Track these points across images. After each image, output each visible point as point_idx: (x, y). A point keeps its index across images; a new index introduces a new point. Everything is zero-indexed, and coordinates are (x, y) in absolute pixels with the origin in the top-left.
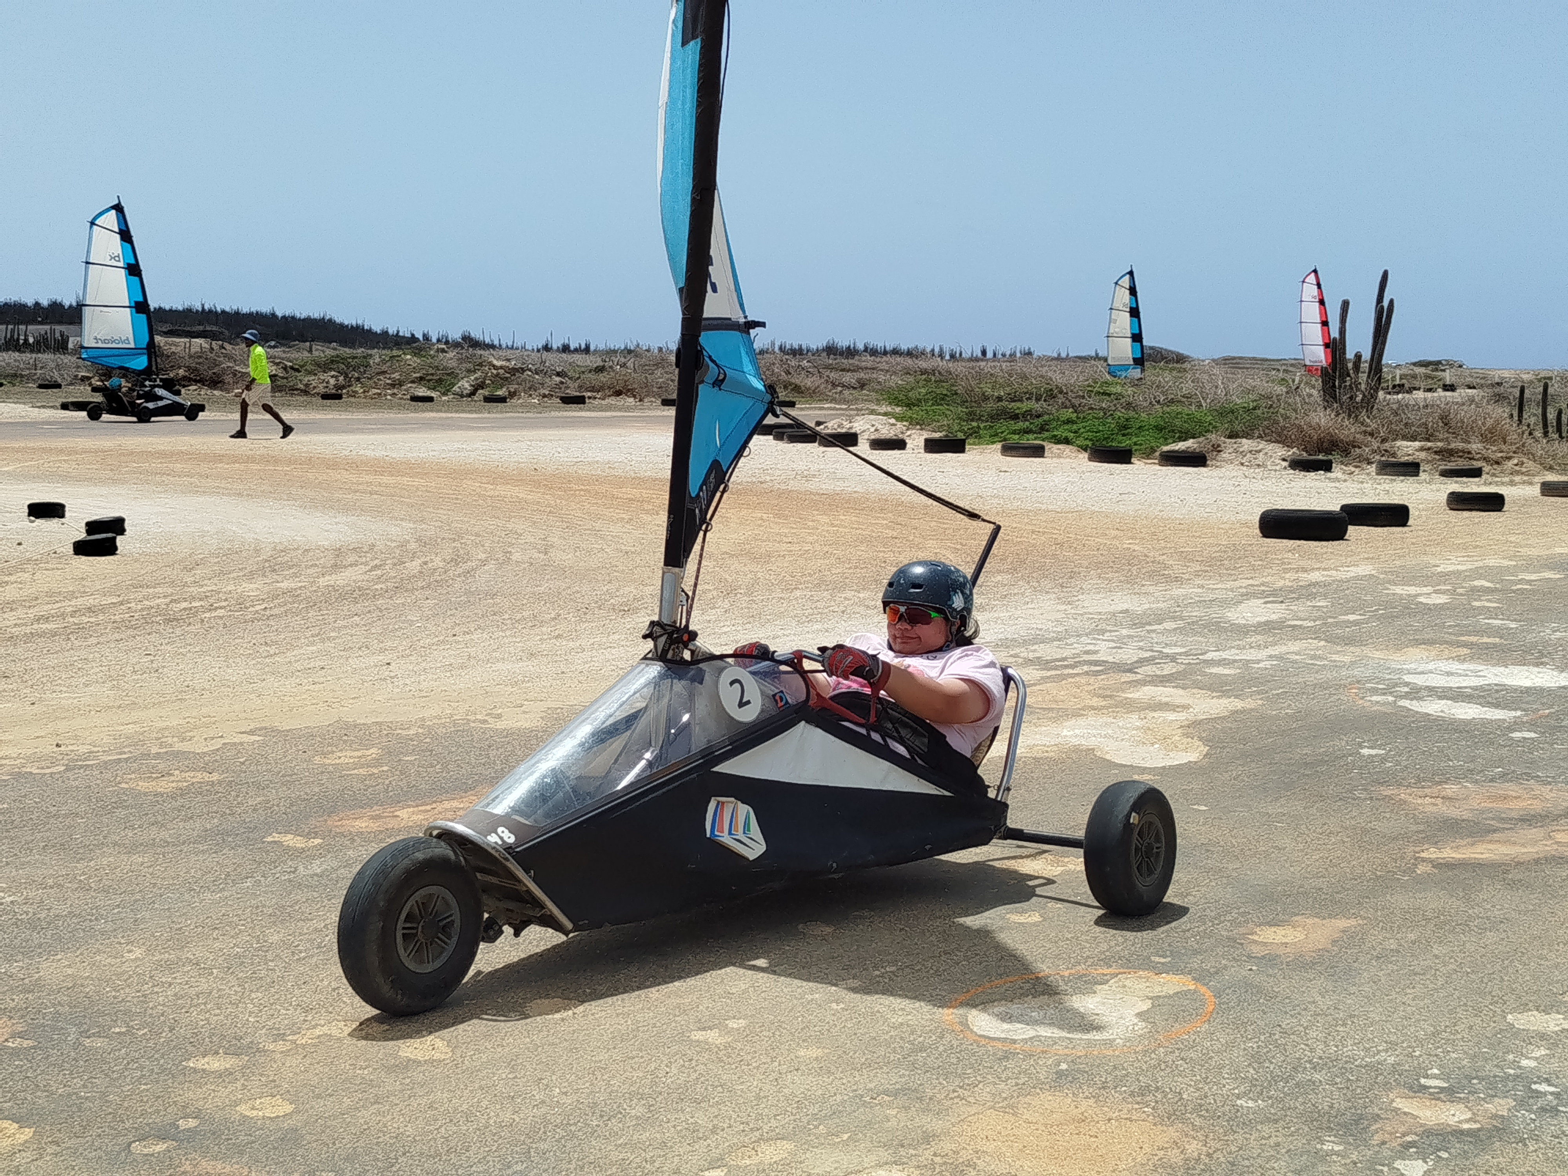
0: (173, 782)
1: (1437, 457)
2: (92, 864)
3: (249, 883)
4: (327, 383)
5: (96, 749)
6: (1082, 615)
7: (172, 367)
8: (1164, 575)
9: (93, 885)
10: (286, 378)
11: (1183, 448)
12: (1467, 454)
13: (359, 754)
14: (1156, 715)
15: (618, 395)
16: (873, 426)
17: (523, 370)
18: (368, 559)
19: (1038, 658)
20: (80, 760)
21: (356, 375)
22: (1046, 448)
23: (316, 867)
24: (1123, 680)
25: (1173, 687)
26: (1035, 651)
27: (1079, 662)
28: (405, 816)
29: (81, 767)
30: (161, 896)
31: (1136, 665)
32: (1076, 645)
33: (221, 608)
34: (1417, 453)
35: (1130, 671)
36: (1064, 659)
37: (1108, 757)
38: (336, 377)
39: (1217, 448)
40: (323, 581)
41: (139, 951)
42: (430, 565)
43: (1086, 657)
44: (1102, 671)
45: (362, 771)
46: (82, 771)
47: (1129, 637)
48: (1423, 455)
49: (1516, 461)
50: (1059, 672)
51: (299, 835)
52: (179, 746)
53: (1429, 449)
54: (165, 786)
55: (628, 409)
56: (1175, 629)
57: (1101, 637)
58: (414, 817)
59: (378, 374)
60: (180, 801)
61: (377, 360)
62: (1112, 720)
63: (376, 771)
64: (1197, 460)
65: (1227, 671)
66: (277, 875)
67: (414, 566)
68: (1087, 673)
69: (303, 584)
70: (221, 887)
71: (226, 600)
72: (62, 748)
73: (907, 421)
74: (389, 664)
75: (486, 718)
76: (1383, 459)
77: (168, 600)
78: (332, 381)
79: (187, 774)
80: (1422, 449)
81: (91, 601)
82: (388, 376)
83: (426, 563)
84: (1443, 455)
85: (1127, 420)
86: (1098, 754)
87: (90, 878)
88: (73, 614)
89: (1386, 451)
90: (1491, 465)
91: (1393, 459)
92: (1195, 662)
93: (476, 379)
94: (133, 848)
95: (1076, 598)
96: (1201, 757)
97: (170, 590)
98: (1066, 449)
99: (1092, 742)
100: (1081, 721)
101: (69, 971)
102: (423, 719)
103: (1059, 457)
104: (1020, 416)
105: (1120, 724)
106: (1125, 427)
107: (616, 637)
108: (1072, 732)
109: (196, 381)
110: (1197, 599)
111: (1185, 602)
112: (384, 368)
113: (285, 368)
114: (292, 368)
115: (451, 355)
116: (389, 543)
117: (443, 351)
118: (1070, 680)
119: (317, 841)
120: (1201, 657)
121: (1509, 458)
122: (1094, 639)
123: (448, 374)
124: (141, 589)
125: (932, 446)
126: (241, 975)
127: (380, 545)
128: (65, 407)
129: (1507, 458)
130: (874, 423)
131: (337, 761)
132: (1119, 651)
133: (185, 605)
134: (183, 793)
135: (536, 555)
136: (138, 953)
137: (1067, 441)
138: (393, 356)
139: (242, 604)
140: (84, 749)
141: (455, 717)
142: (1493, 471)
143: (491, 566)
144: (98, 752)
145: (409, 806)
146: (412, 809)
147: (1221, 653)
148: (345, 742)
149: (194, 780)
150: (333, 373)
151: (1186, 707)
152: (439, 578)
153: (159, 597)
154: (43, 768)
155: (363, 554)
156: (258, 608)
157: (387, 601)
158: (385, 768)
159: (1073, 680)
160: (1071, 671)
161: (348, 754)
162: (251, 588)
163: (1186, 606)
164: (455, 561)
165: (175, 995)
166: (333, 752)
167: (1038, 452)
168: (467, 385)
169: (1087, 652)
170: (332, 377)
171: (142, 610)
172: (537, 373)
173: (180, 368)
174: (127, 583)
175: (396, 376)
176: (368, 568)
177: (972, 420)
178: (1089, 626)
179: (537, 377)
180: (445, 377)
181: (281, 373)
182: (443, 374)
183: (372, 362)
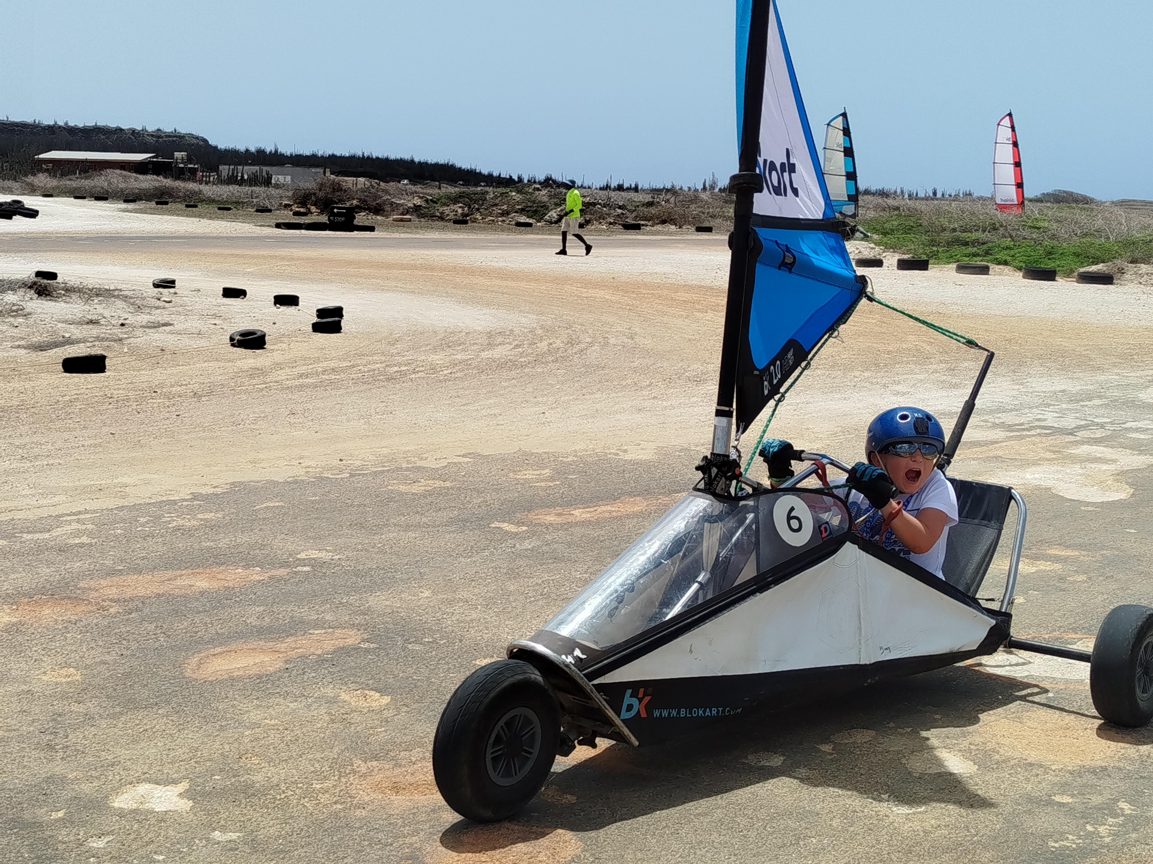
0: (421, 486)
2: (383, 536)
3: (487, 553)
4: (457, 211)
5: (366, 463)
6: (1031, 393)
7: (348, 198)
8: (1090, 365)
9: (387, 550)
10: (428, 208)
11: (1095, 270)
13: (538, 472)
14: (1093, 466)
15: (664, 224)
16: (857, 249)
17: (594, 204)
18: (511, 340)
19: (1003, 423)
20: (358, 470)
21: (477, 206)
22: (991, 268)
23: (527, 545)
24: (1066, 440)
25: (1104, 446)
26: (999, 418)
27: (1033, 427)
28: (578, 514)
29: (359, 475)
30: (433, 558)
31: (1075, 430)
32: (1029, 415)
33: (421, 371)
35: (1071, 434)
36: (1022, 424)
37: (1061, 494)
38: (463, 208)
39: (1121, 271)
40: (485, 355)
41: (427, 593)
42: (554, 346)
43: (1037, 423)
44: (1051, 433)
45: (542, 484)
46: (361, 477)
47: (1068, 409)
50: (1019, 434)
51: (512, 524)
52: (419, 463)
54: (416, 489)
55: (671, 234)
56: (1102, 405)
57: (1047, 409)
58: (584, 516)
59: (492, 206)
60: (430, 499)
61: (492, 196)
62: (1060, 468)
63: (552, 485)
64: (1106, 279)
65: (1142, 437)
66: (504, 549)
67: (543, 346)
68: (1039, 435)
69: (472, 357)
70: (469, 554)
71: (423, 366)
72: (344, 462)
73: (883, 245)
74: (544, 413)
75: (618, 452)
77: (384, 365)
78: (460, 211)
79: (429, 482)
81: (332, 365)
82: (499, 208)
83: (551, 344)
85: (1052, 247)
86: (1054, 491)
87: (384, 545)
88: (324, 372)
92: (1118, 429)
94: (408, 528)
95: (1026, 381)
96: (1129, 496)
97: (383, 358)
98: (1006, 269)
99: (1048, 484)
100: (1039, 469)
101: (388, 603)
102: (575, 451)
103: (1000, 275)
104: (970, 243)
105: (1068, 471)
106: (1050, 253)
107: (695, 399)
108: (1033, 476)
109: (365, 209)
110: (1116, 383)
111: (1108, 386)
112: (497, 201)
113: (427, 201)
114: (431, 200)
115: (544, 192)
116: (522, 329)
117: (538, 189)
118: (1028, 439)
119: (525, 528)
120: (1122, 426)
122: (1043, 410)
123: (542, 207)
124: (363, 357)
125: (903, 265)
126: (496, 610)
127: (517, 331)
128: (278, 226)
130: (858, 247)
131: (525, 477)
132: (1062, 419)
133: (396, 369)
134: (430, 493)
135: (626, 340)
136: (427, 594)
137: (1006, 263)
138: (503, 193)
139: (433, 369)
140: (358, 463)
141: (597, 451)
143: (596, 347)
144: (368, 465)
145: (579, 508)
146: (581, 510)
147: (1137, 423)
148: (527, 464)
149: (435, 486)
150: (460, 205)
151: (1115, 461)
152: (562, 355)
153: (377, 363)
154: (335, 474)
155: (506, 337)
156: (446, 372)
157: (531, 370)
158: (558, 483)
159: (1030, 439)
160: (1028, 433)
161: (531, 472)
162: (437, 358)
163: (1108, 389)
164: (571, 343)
165: (458, 620)
166: (520, 471)
167: (984, 270)
168: (555, 215)
169: (1039, 420)
170: (460, 207)
171: (369, 371)
172: (605, 207)
173: (354, 199)
174: (353, 352)
175: (505, 207)
176: (512, 346)
177: (933, 246)
178: (1037, 401)
179: (605, 209)
180: (540, 209)
181: (424, 204)
182: (538, 207)
183: (488, 197)
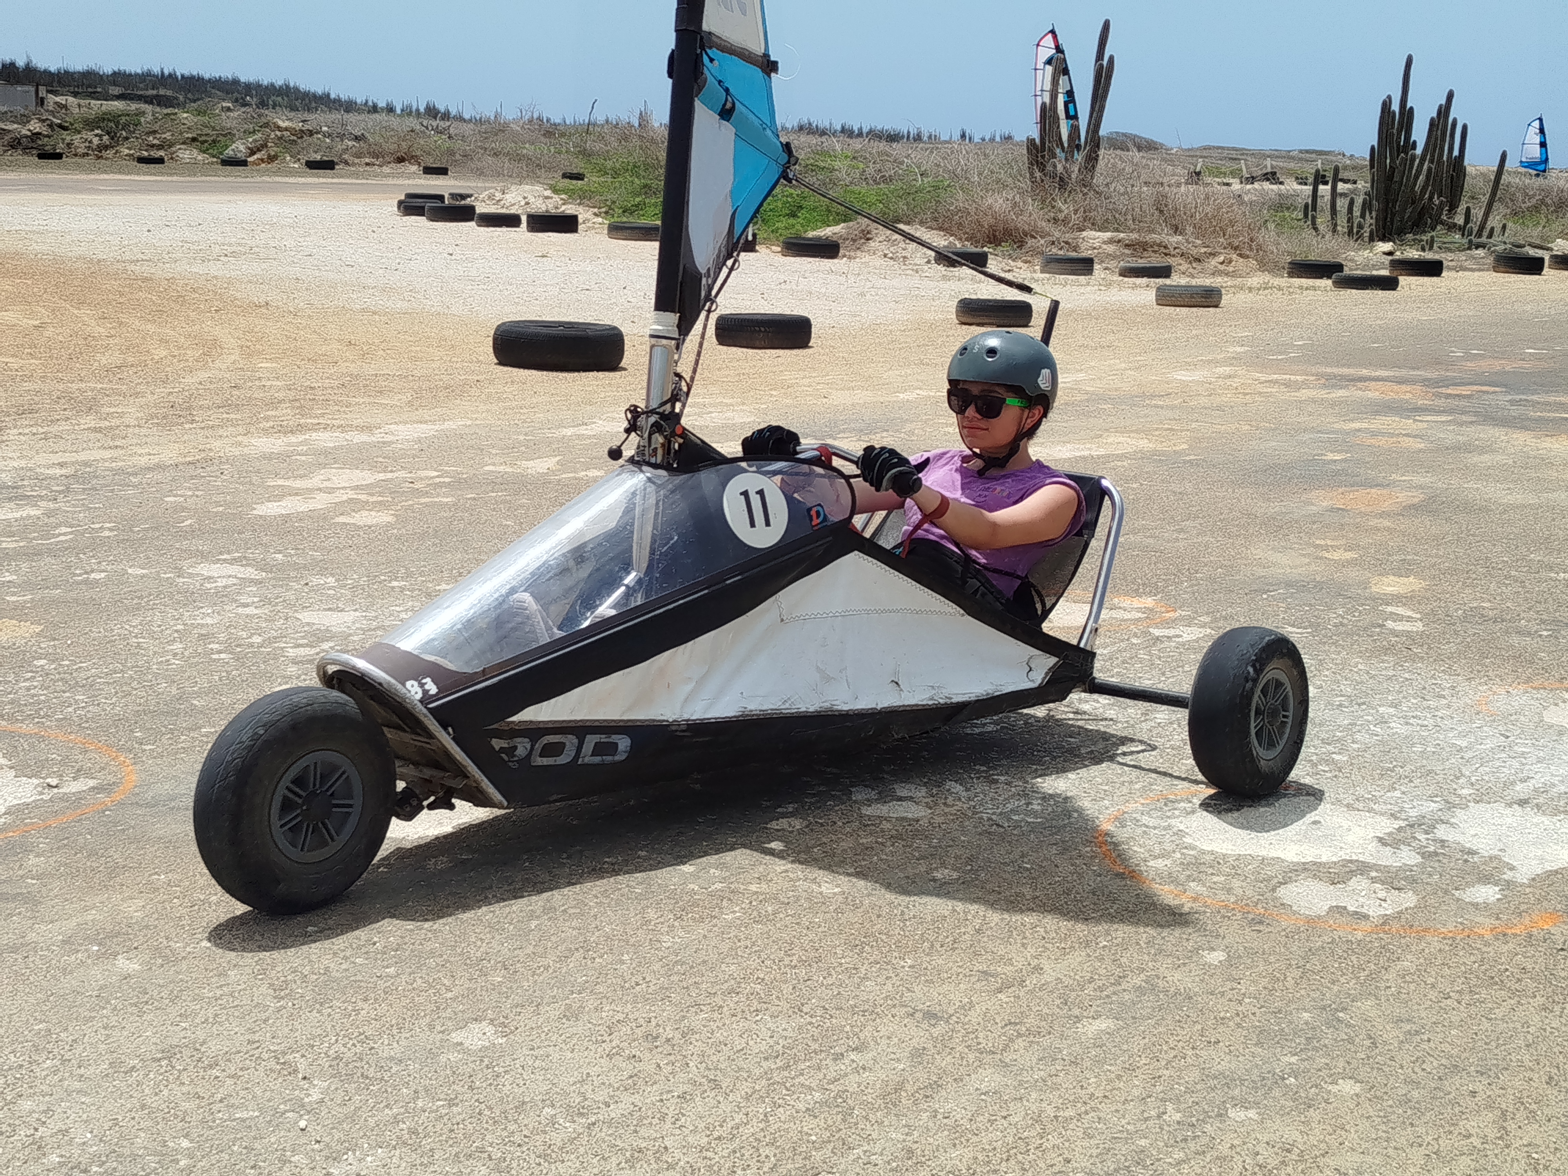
1: (1127, 251)
4: (90, 142)
11: (827, 234)
12: (1163, 249)
17: (311, 133)
21: (124, 133)
34: (1105, 247)
38: (100, 136)
39: (866, 236)
48: (1111, 249)
49: (1222, 258)
53: (1119, 241)
59: (149, 133)
64: (827, 249)
76: (1061, 252)
78: (96, 141)
80: (1111, 241)
82: (158, 136)
84: (1135, 250)
89: (1067, 243)
90: (1190, 263)
91: (1074, 254)
93: (255, 141)
112: (156, 127)
113: (50, 125)
114: (59, 124)
115: (235, 113)
117: (229, 109)
121: (1214, 255)
123: (225, 136)
129: (1210, 254)
138: (168, 114)
142: (1191, 270)
168: (242, 148)
170: (96, 135)
172: (327, 137)
175: (168, 135)
180: (221, 138)
181: (45, 130)
182: (218, 136)
183: (142, 120)
